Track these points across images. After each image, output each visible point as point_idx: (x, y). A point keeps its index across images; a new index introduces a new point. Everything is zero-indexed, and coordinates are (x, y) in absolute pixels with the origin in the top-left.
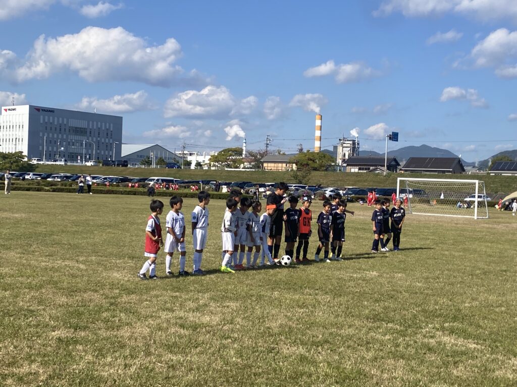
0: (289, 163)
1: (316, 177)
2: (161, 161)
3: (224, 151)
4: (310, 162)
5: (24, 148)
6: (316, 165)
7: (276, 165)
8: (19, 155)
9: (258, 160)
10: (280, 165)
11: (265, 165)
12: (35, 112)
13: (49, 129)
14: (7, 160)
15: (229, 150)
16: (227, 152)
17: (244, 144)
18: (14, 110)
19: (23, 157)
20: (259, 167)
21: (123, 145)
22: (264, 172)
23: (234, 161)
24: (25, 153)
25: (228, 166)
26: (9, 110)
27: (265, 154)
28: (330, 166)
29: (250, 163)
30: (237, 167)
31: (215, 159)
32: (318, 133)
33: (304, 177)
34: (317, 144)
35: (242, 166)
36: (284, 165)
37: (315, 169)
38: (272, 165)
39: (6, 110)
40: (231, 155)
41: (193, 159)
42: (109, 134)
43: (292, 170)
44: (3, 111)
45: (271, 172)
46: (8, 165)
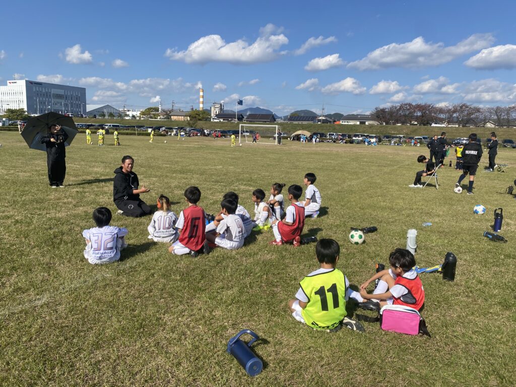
0: (186, 116)
1: (200, 124)
2: (111, 115)
3: (148, 109)
4: (197, 116)
5: (24, 106)
6: (200, 118)
7: (178, 117)
8: (22, 111)
9: (168, 114)
10: (180, 117)
11: (172, 117)
12: (30, 85)
13: (39, 95)
14: (14, 114)
15: (151, 108)
16: (150, 109)
17: (160, 105)
19: (24, 112)
20: (168, 118)
21: (87, 105)
22: (171, 121)
23: (154, 115)
24: (26, 109)
25: (151, 118)
26: (12, 83)
27: (172, 110)
28: (208, 118)
29: (163, 116)
30: (156, 118)
31: (143, 113)
32: (201, 100)
33: (194, 124)
34: (201, 106)
35: (159, 117)
36: (183, 117)
37: (200, 120)
38: (176, 117)
39: (10, 83)
40: (152, 111)
41: (130, 113)
42: (77, 98)
43: (187, 120)
44: (8, 83)
45: (175, 121)
46: (15, 117)
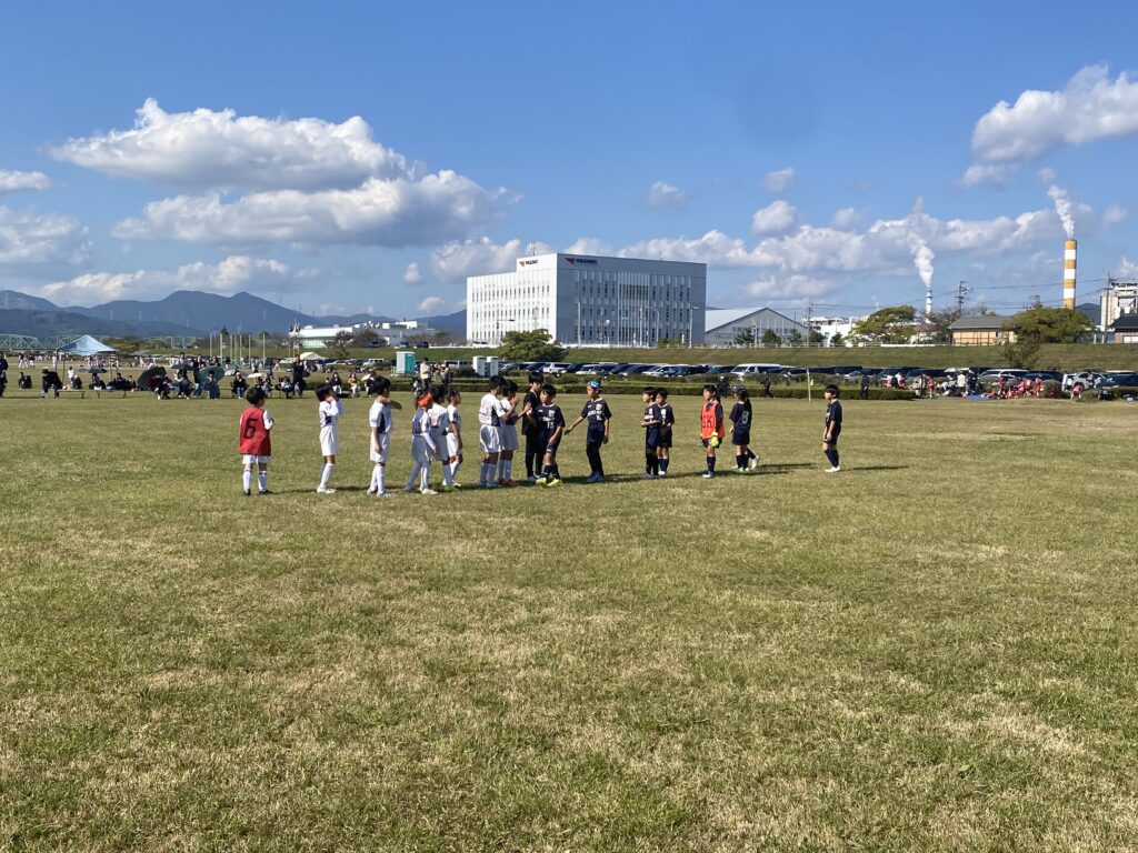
0: (1003, 330)
1: (1049, 355)
2: (771, 337)
3: (878, 313)
4: (1042, 327)
5: (549, 324)
6: (1053, 333)
7: (978, 334)
8: (541, 335)
9: (943, 327)
10: (985, 335)
11: (956, 335)
12: (568, 263)
13: (588, 290)
14: (522, 344)
15: (889, 311)
16: (886, 314)
18: (535, 262)
19: (546, 338)
20: (944, 340)
22: (952, 349)
23: (898, 331)
24: (553, 331)
25: (887, 339)
26: (528, 263)
27: (958, 313)
28: (1085, 332)
29: (928, 333)
30: (903, 342)
31: (864, 328)
32: (1069, 274)
33: (1025, 355)
34: (1068, 293)
35: (913, 338)
36: (993, 334)
37: (1051, 340)
38: (970, 335)
39: (522, 264)
40: (892, 320)
41: (829, 331)
42: (683, 294)
43: (1007, 343)
44: (519, 266)
45: (966, 348)
46: (523, 352)
